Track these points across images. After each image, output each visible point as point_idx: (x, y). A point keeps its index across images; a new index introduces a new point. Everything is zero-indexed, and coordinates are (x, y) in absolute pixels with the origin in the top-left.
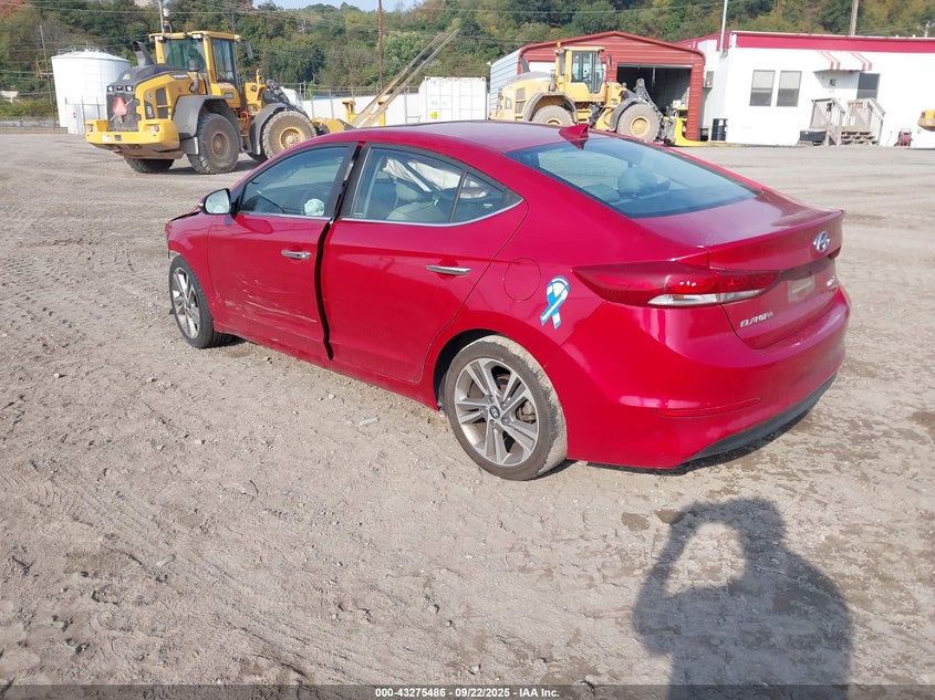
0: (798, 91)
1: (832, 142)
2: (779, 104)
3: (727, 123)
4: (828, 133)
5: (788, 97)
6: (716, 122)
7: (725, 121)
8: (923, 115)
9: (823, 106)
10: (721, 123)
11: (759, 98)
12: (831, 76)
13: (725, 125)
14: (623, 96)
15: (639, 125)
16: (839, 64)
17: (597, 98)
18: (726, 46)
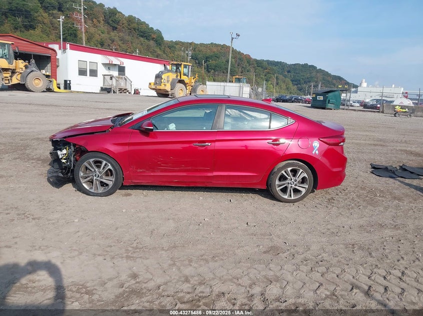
0: (97, 71)
1: (114, 92)
2: (90, 76)
3: (71, 82)
4: (113, 89)
5: (94, 73)
6: (66, 81)
7: (70, 81)
8: (150, 84)
9: (108, 78)
10: (68, 82)
11: (82, 72)
12: (109, 66)
13: (70, 83)
14: (26, 67)
15: (37, 81)
16: (112, 62)
17: (12, 67)
18: (65, 49)
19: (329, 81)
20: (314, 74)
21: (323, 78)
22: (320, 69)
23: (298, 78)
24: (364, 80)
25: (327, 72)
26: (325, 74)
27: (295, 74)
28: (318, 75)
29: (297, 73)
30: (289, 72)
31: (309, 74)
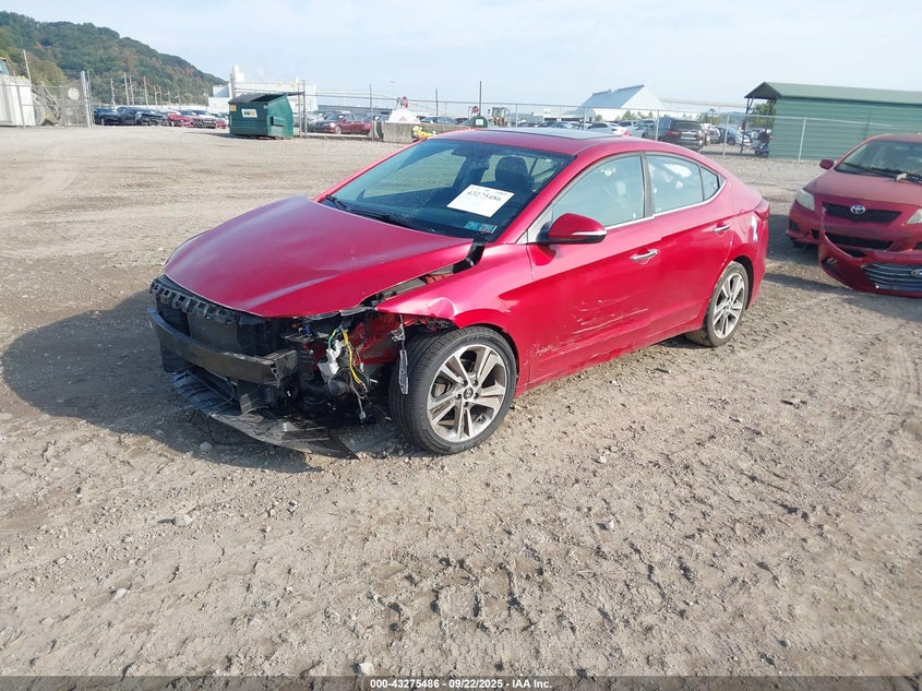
19: (155, 69)
20: (115, 51)
21: (141, 61)
22: (128, 39)
23: (75, 60)
24: (237, 69)
25: (147, 47)
26: (144, 51)
27: (65, 51)
28: (127, 52)
29: (68, 47)
30: (46, 43)
31: (102, 51)
